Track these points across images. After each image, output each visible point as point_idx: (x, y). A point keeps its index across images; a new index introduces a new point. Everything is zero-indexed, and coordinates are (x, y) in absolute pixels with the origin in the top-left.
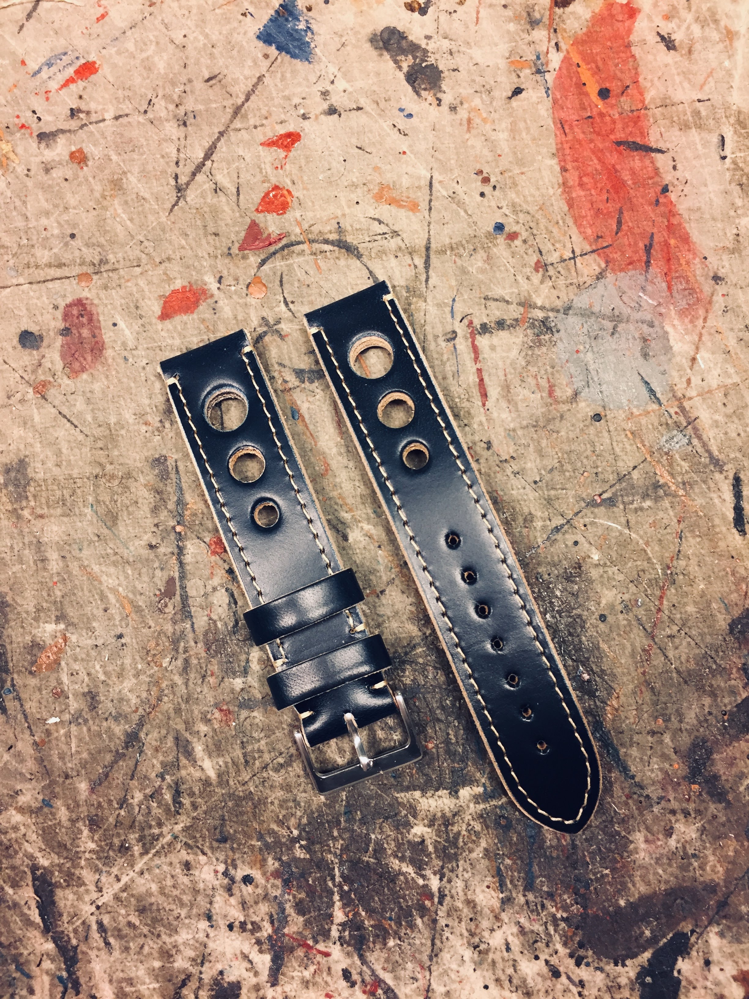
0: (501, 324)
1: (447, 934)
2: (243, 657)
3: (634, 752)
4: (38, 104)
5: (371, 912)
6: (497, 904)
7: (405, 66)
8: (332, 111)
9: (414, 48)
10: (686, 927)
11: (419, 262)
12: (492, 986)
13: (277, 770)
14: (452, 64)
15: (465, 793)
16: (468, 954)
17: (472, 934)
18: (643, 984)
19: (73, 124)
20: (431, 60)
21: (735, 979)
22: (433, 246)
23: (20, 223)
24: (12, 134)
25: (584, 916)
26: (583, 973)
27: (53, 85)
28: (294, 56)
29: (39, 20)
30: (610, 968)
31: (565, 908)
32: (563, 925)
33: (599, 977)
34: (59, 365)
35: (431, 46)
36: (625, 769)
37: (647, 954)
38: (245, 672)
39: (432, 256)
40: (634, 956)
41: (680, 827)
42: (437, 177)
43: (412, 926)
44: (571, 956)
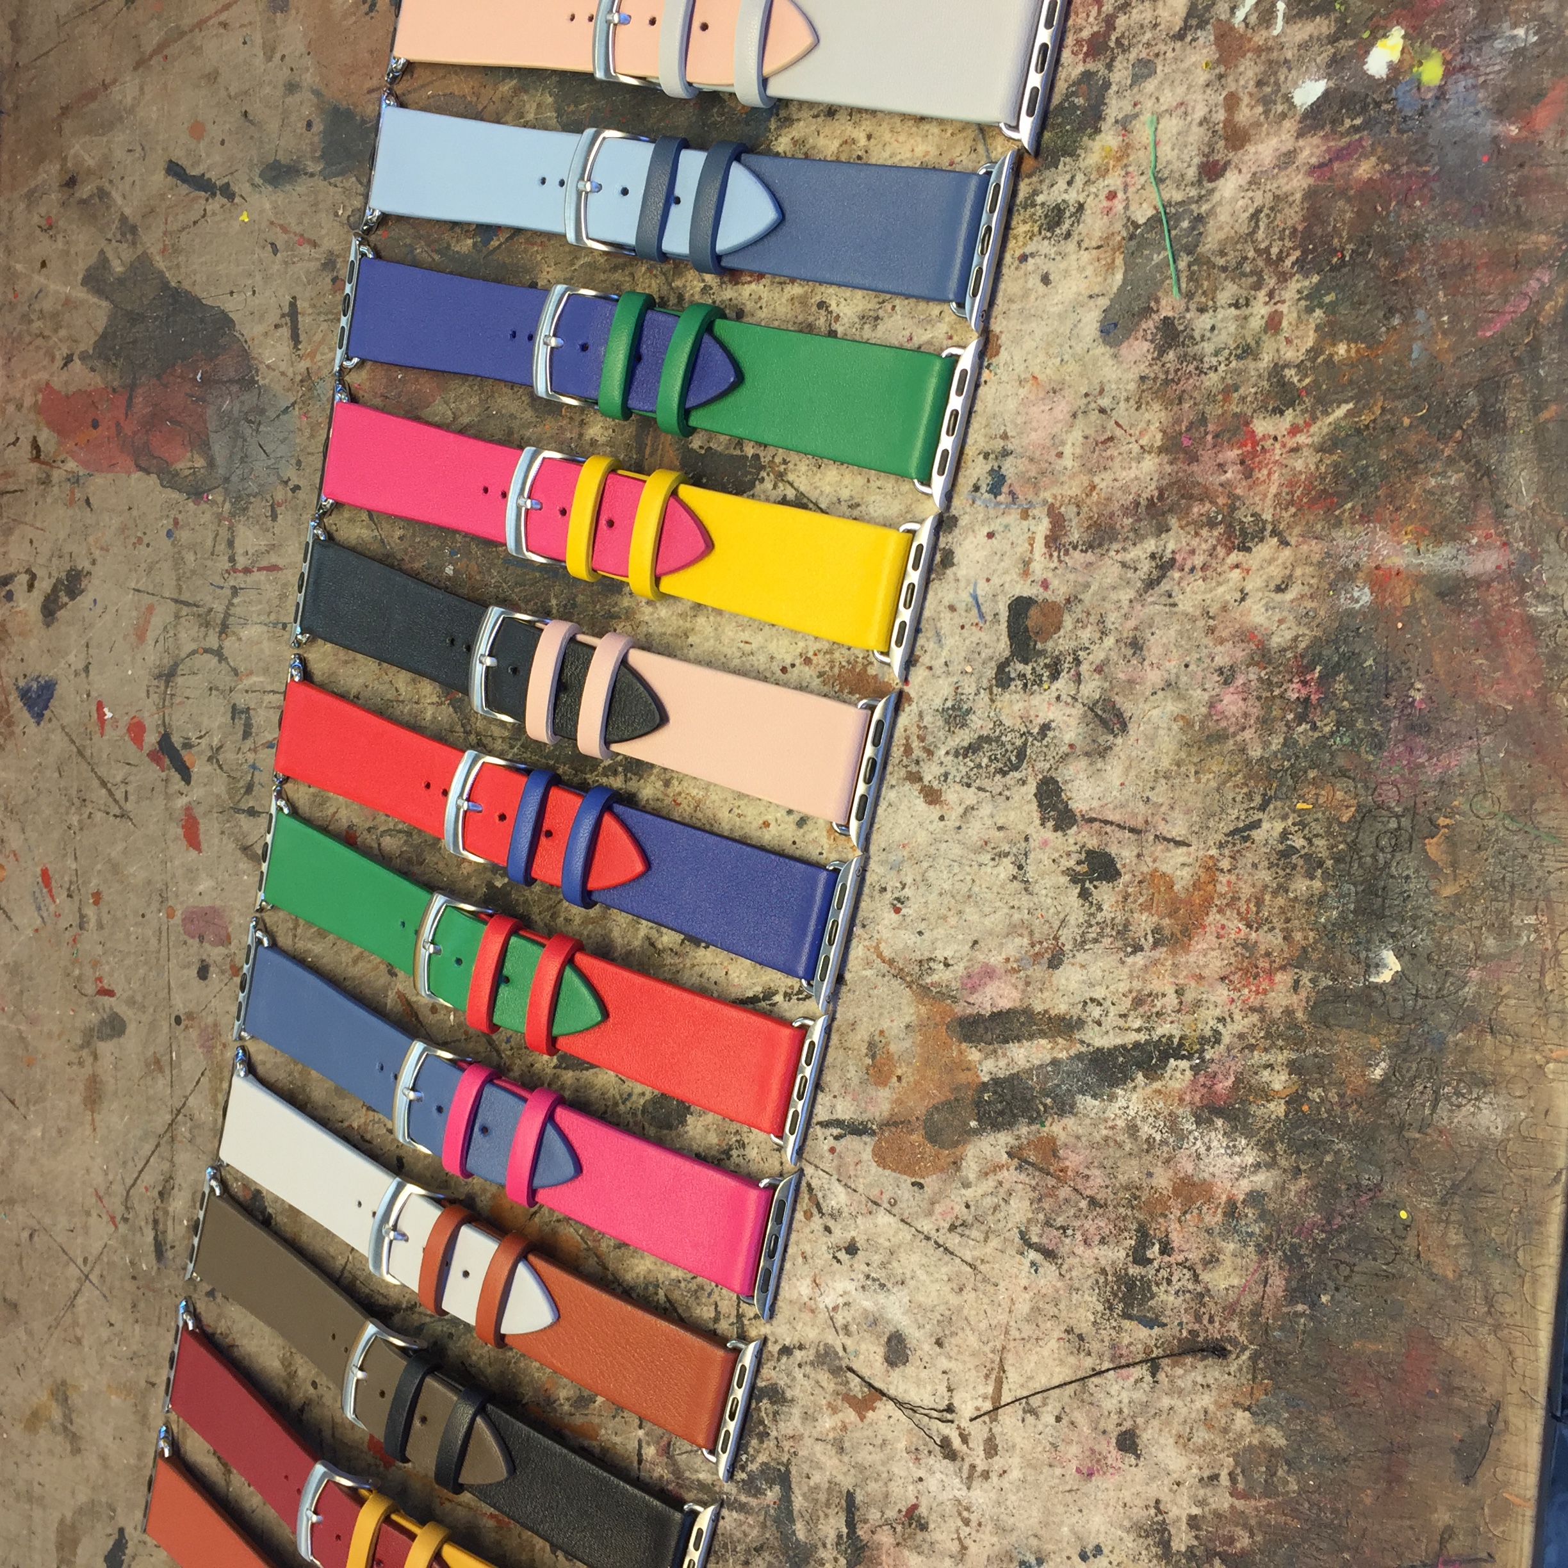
0: (231, 544)
4: (63, 923)
7: (66, 599)
8: (86, 669)
9: (55, 589)
11: (185, 610)
14: (67, 557)
19: (76, 898)
20: (63, 575)
22: (175, 596)
27: (52, 908)
28: (52, 696)
35: (55, 575)
39: (183, 598)
42: (133, 585)
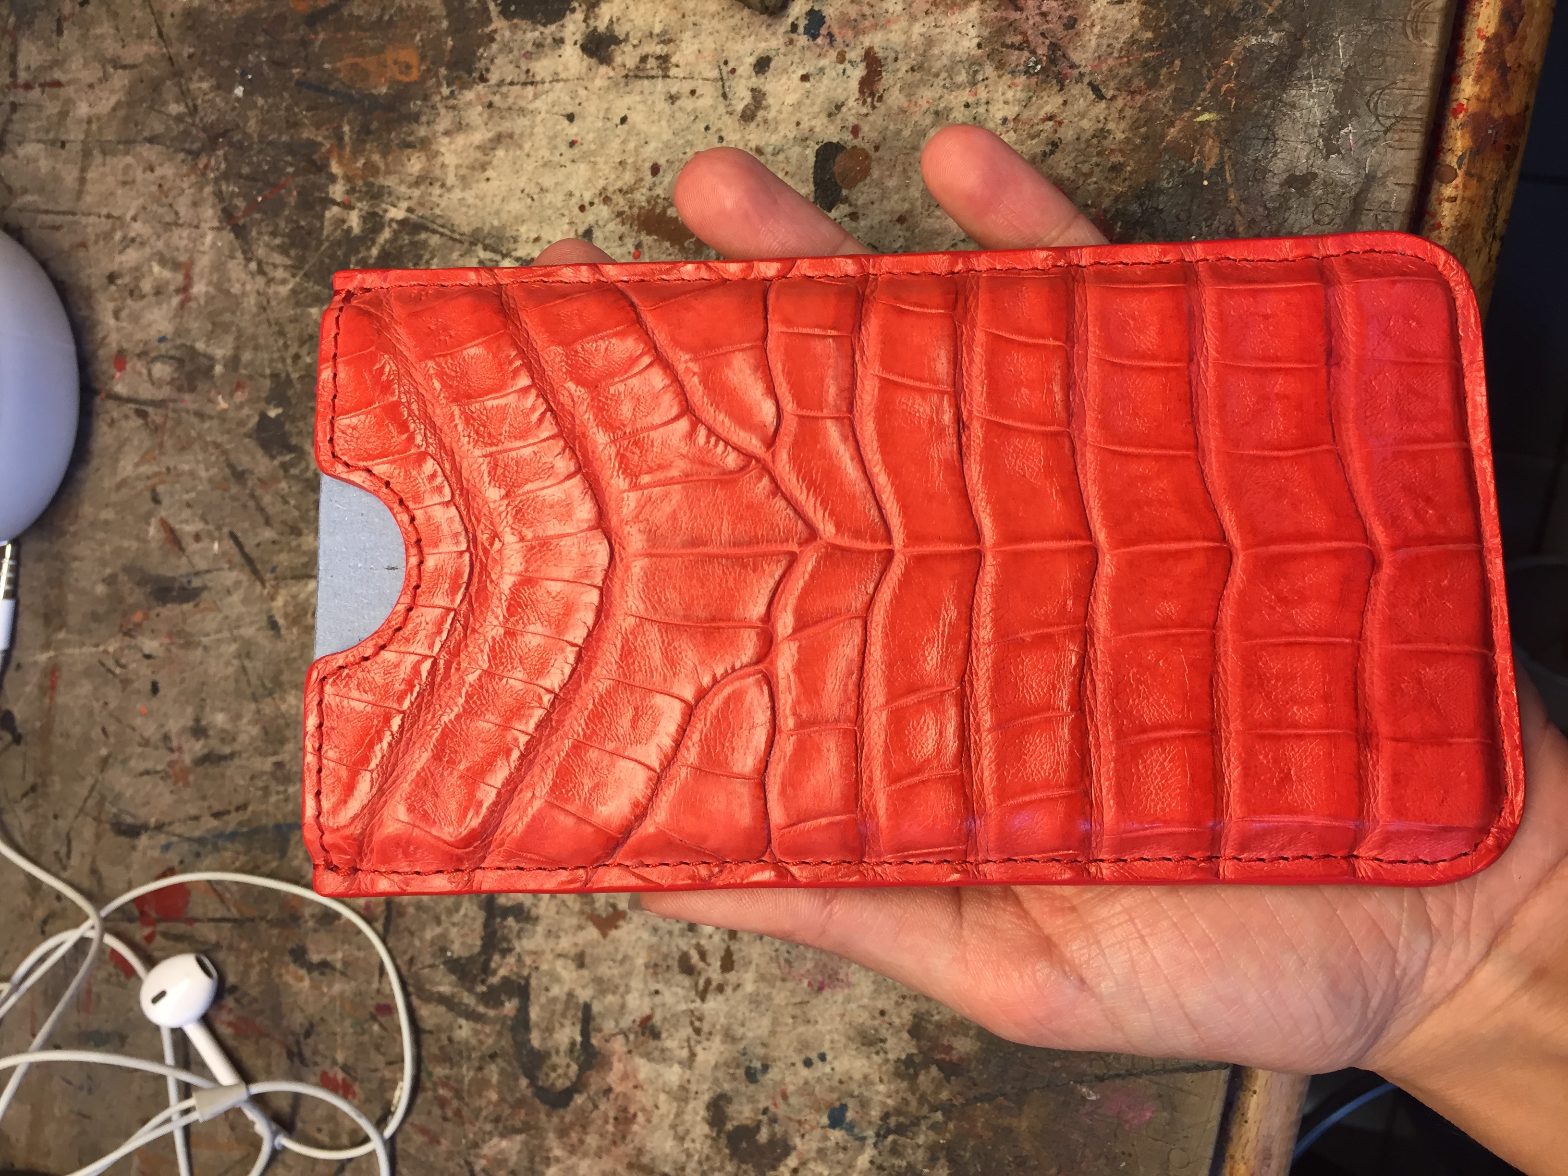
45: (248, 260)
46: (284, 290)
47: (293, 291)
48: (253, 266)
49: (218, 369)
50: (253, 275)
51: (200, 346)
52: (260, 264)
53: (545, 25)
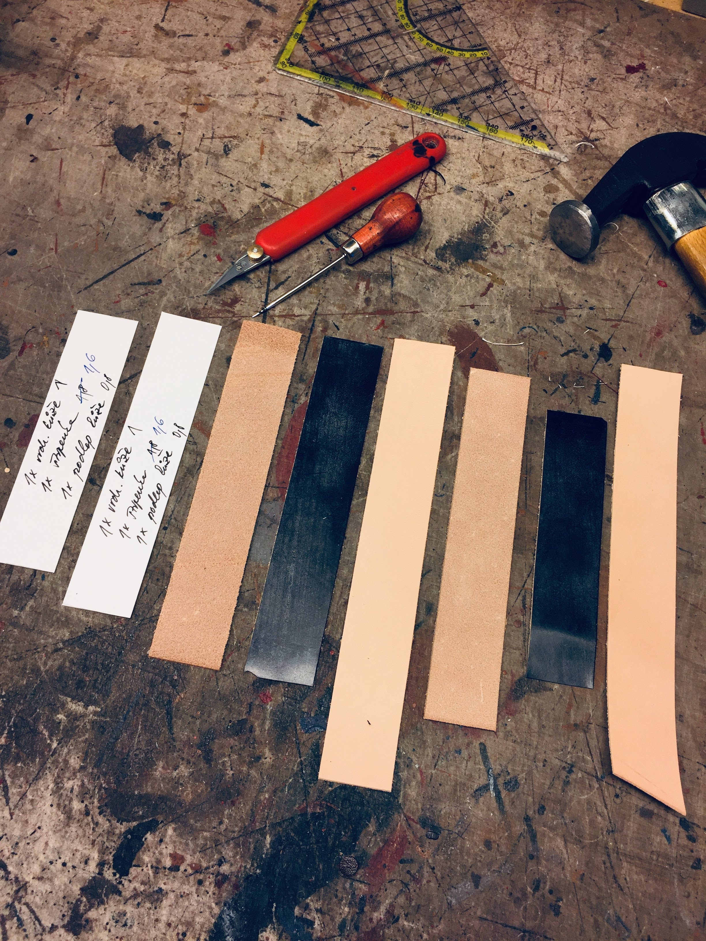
1: (47, 772)
2: (24, 602)
3: (180, 722)
5: (18, 745)
6: (77, 767)
10: (160, 818)
12: (54, 806)
13: (10, 661)
15: (91, 708)
16: (52, 786)
17: (59, 777)
18: (125, 837)
21: (171, 855)
23: (33, 373)
24: (51, 334)
25: (115, 791)
26: (100, 819)
29: (89, 292)
30: (114, 822)
31: (108, 783)
32: (103, 791)
33: (107, 824)
34: (17, 438)
36: (171, 729)
37: (135, 824)
38: (22, 609)
40: (128, 821)
41: (182, 767)
43: (33, 761)
44: (99, 808)
45: (64, 642)
46: (40, 664)
47: (39, 669)
48: (61, 645)
49: (16, 613)
50: (55, 644)
51: (31, 603)
52: (60, 649)
53: (114, 856)
